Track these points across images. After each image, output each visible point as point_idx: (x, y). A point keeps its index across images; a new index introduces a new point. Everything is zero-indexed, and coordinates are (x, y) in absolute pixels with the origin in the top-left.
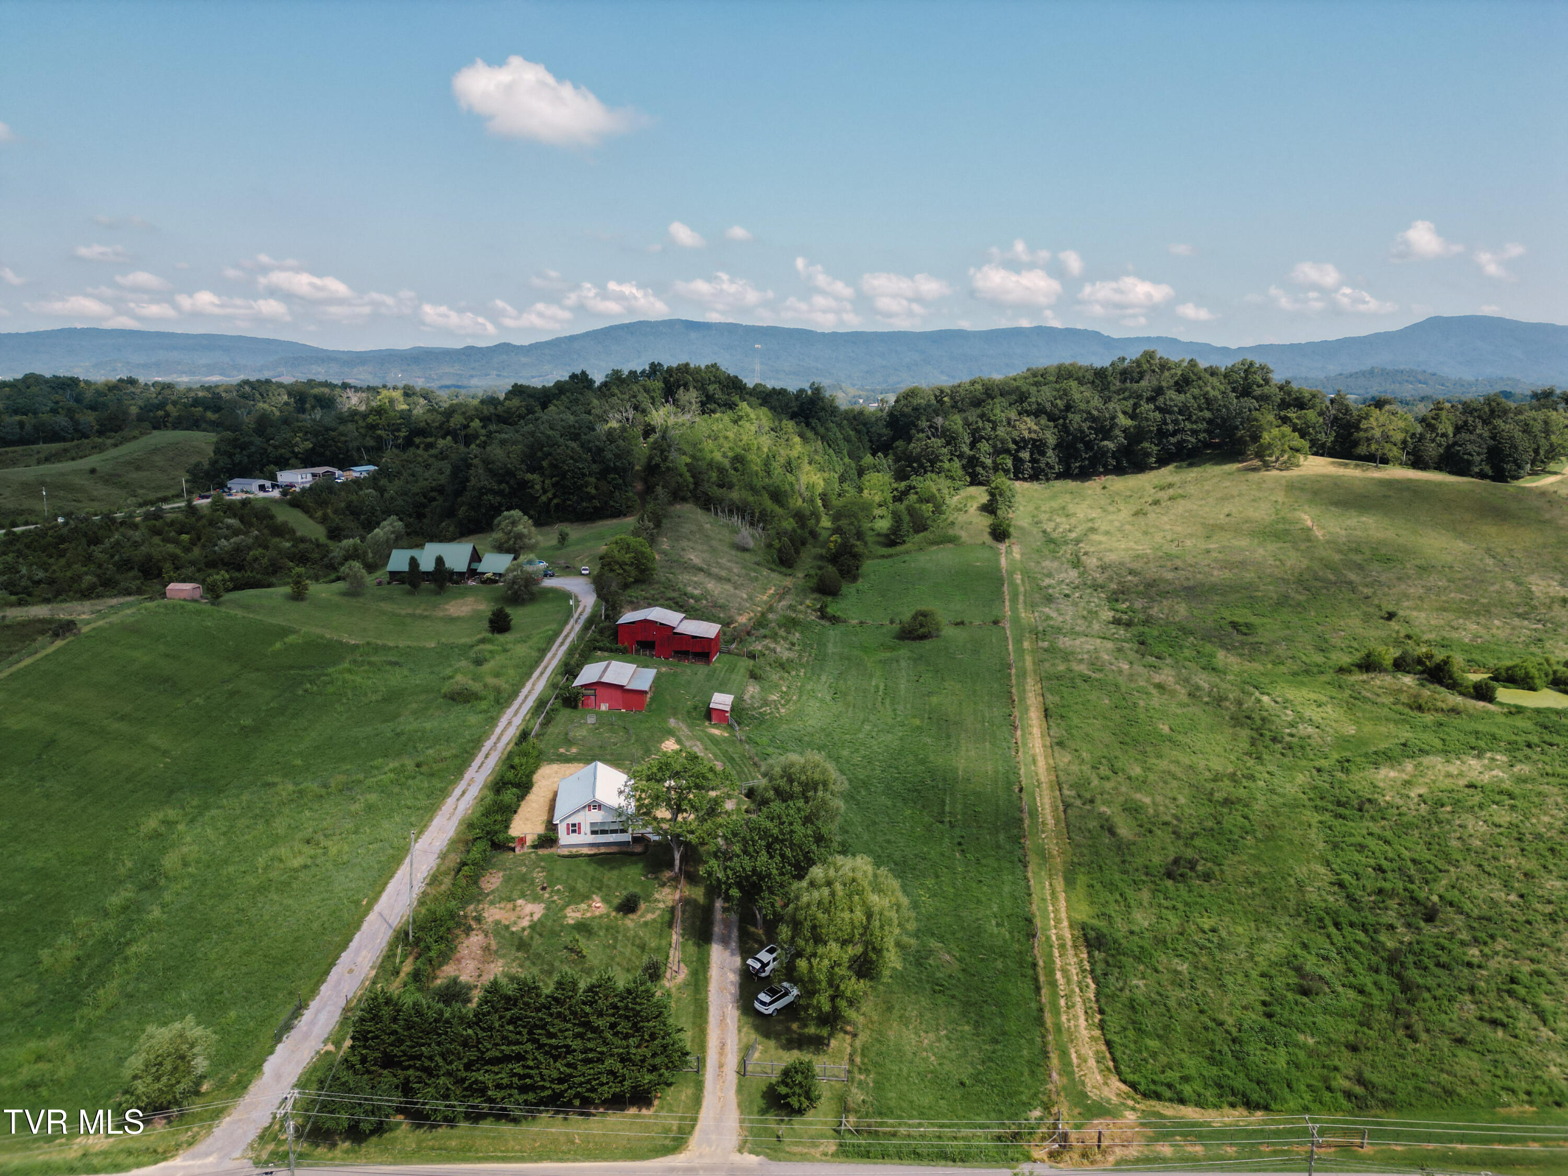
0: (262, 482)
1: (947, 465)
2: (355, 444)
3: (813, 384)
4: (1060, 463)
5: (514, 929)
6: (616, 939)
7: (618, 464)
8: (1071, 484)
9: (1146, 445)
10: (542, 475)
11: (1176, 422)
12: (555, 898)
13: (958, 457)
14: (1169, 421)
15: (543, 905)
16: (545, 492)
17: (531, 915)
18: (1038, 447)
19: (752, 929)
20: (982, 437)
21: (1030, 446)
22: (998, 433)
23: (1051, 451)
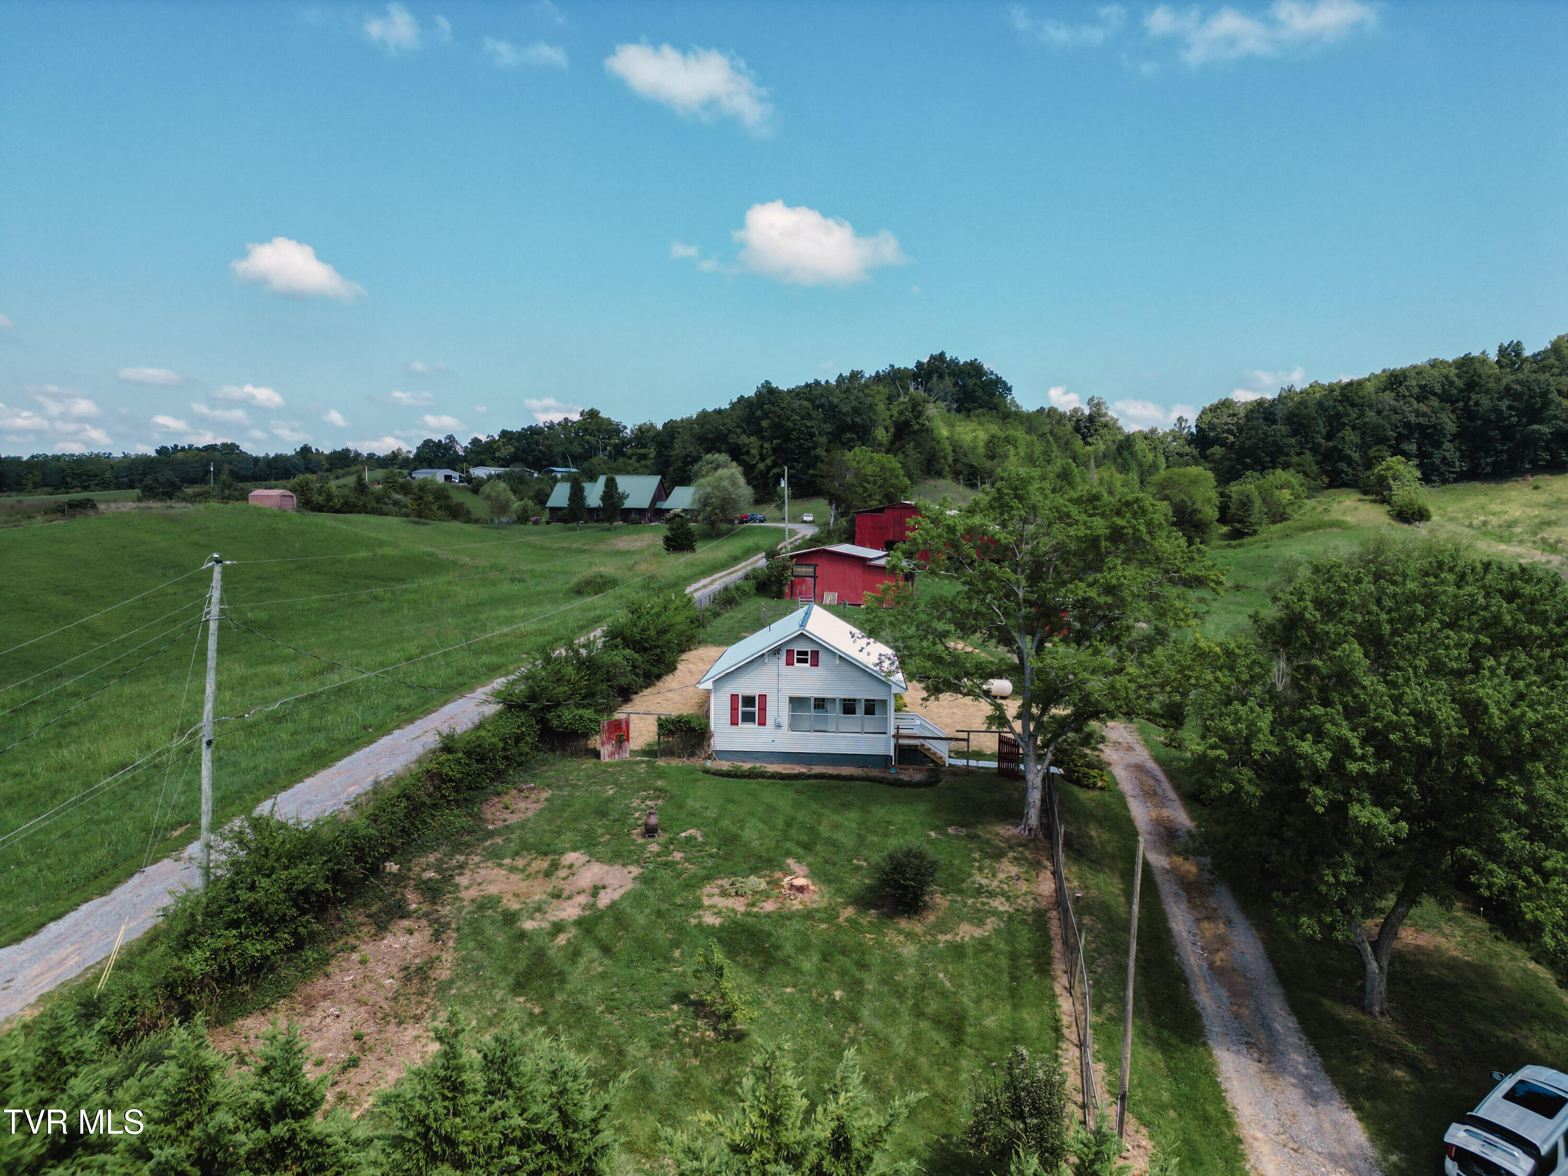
0: (449, 472)
1: (1295, 459)
2: (560, 449)
3: (1091, 399)
4: (1462, 458)
5: (528, 925)
6: (855, 987)
7: (858, 420)
8: (1482, 487)
10: (762, 438)
12: (678, 856)
13: (1310, 449)
15: (636, 871)
17: (596, 890)
19: (1348, 1014)
20: (1344, 424)
21: (1416, 436)
22: (1367, 420)
23: (1450, 441)
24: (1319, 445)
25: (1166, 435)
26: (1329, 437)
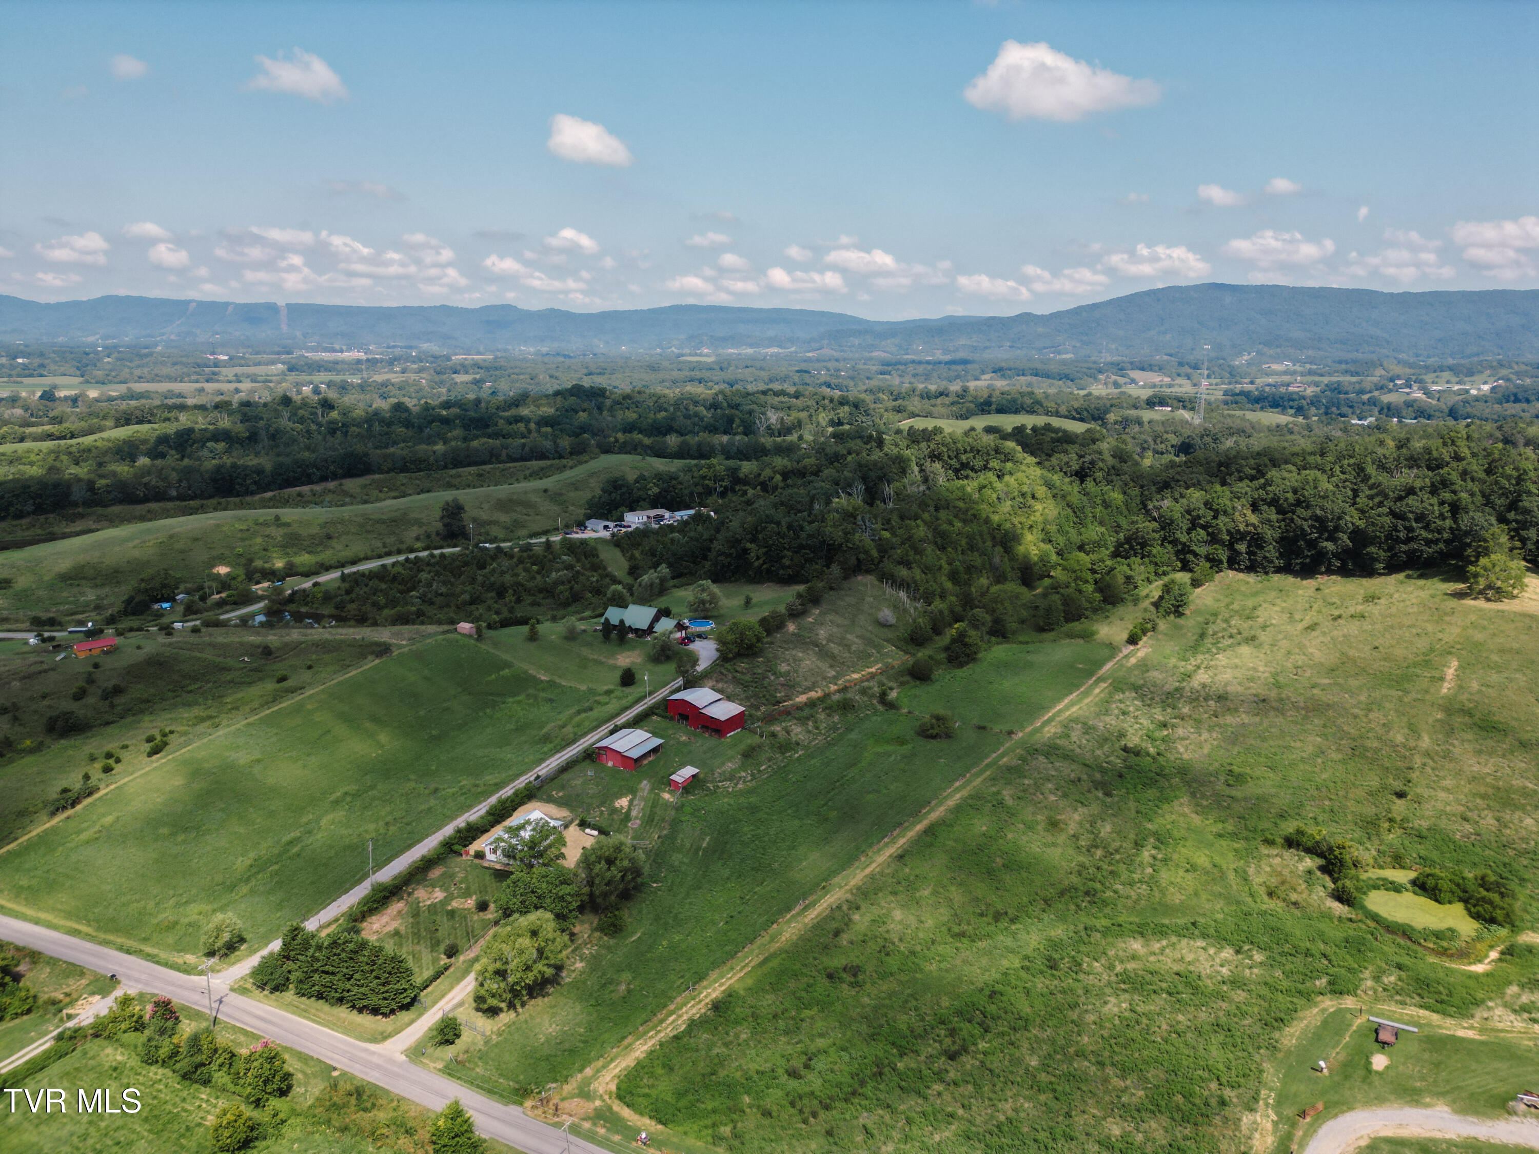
0: (606, 523)
1: (1156, 550)
4: (1280, 557)
5: (421, 905)
8: (1290, 580)
9: (1372, 549)
11: (1410, 529)
12: (455, 892)
13: (1170, 542)
14: (1400, 527)
15: (446, 895)
16: (758, 558)
17: (436, 898)
18: (1257, 541)
20: (1199, 525)
22: (1218, 522)
24: (1177, 539)
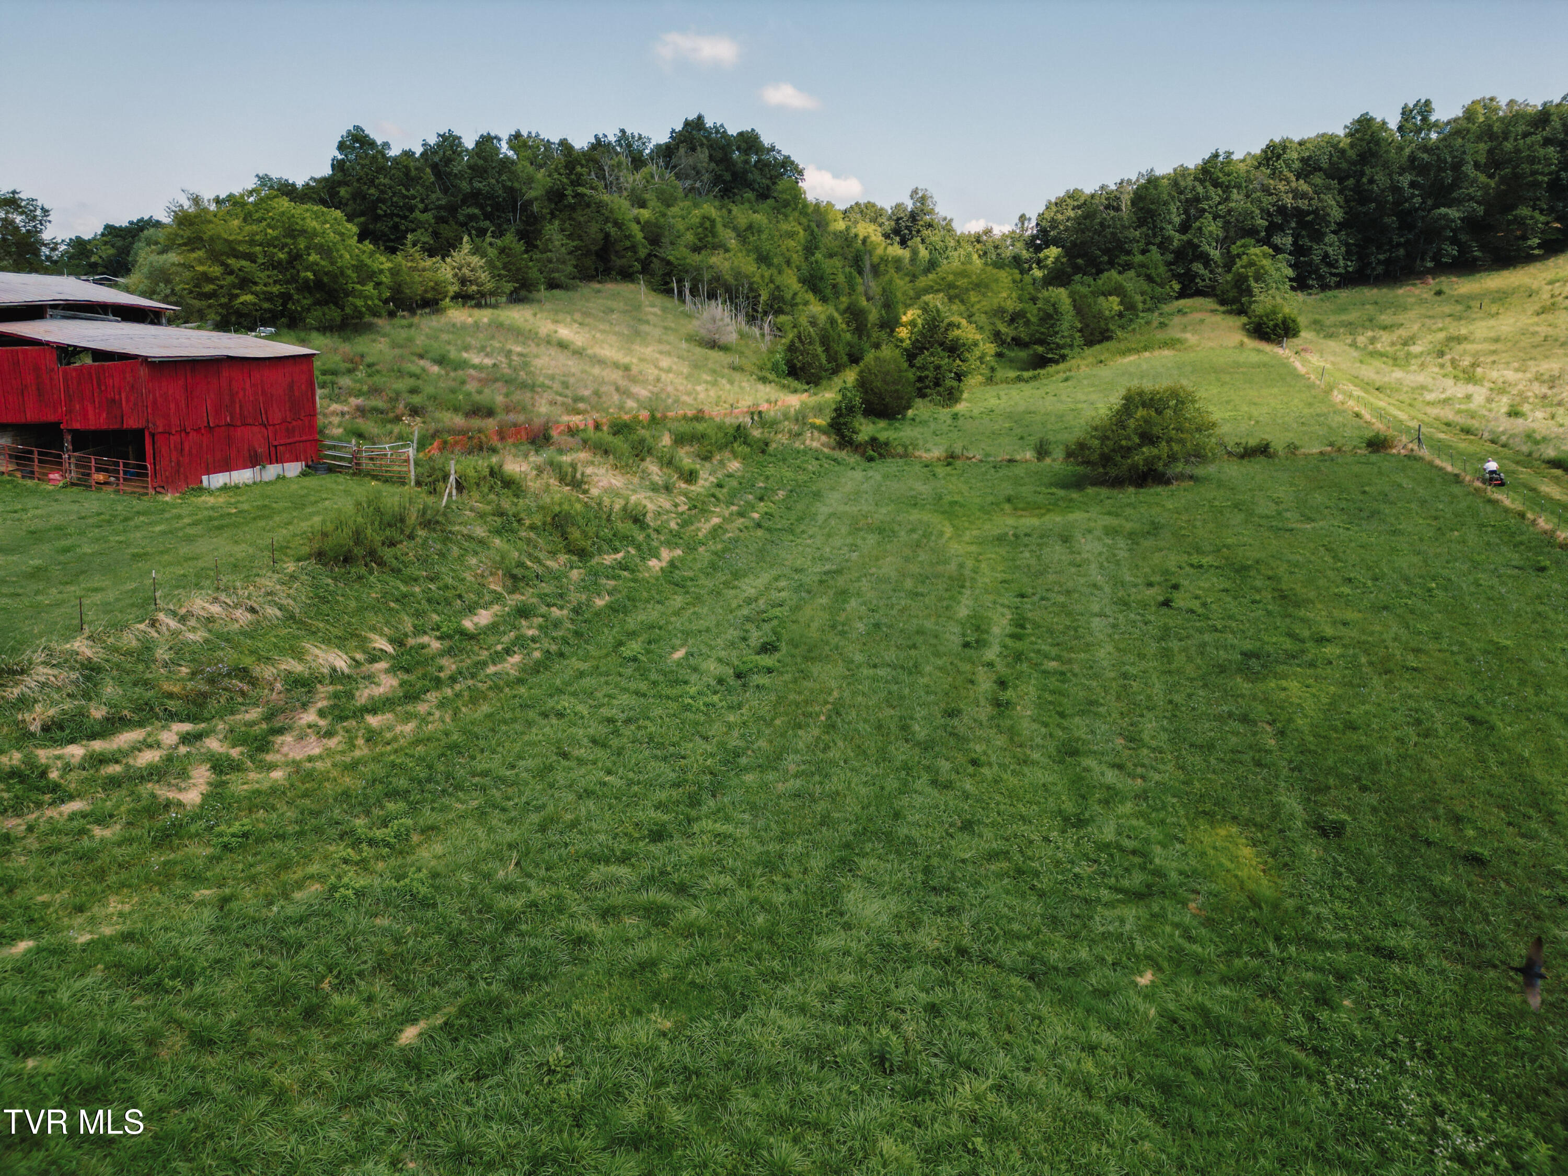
1: (1139, 258)
3: (915, 192)
4: (1348, 255)
8: (1370, 293)
9: (1523, 211)
13: (1159, 245)
18: (1309, 224)
20: (1204, 210)
21: (1293, 225)
22: (1233, 205)
23: (1334, 232)
24: (1170, 239)
25: (1004, 237)
26: (1184, 228)
